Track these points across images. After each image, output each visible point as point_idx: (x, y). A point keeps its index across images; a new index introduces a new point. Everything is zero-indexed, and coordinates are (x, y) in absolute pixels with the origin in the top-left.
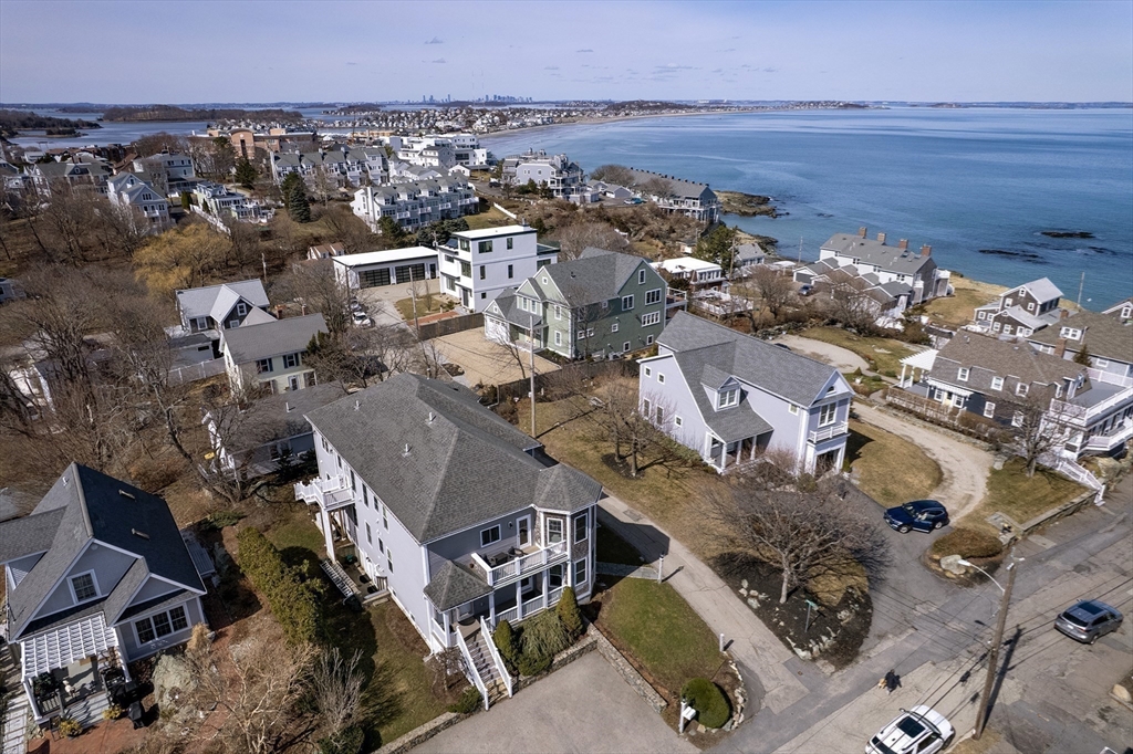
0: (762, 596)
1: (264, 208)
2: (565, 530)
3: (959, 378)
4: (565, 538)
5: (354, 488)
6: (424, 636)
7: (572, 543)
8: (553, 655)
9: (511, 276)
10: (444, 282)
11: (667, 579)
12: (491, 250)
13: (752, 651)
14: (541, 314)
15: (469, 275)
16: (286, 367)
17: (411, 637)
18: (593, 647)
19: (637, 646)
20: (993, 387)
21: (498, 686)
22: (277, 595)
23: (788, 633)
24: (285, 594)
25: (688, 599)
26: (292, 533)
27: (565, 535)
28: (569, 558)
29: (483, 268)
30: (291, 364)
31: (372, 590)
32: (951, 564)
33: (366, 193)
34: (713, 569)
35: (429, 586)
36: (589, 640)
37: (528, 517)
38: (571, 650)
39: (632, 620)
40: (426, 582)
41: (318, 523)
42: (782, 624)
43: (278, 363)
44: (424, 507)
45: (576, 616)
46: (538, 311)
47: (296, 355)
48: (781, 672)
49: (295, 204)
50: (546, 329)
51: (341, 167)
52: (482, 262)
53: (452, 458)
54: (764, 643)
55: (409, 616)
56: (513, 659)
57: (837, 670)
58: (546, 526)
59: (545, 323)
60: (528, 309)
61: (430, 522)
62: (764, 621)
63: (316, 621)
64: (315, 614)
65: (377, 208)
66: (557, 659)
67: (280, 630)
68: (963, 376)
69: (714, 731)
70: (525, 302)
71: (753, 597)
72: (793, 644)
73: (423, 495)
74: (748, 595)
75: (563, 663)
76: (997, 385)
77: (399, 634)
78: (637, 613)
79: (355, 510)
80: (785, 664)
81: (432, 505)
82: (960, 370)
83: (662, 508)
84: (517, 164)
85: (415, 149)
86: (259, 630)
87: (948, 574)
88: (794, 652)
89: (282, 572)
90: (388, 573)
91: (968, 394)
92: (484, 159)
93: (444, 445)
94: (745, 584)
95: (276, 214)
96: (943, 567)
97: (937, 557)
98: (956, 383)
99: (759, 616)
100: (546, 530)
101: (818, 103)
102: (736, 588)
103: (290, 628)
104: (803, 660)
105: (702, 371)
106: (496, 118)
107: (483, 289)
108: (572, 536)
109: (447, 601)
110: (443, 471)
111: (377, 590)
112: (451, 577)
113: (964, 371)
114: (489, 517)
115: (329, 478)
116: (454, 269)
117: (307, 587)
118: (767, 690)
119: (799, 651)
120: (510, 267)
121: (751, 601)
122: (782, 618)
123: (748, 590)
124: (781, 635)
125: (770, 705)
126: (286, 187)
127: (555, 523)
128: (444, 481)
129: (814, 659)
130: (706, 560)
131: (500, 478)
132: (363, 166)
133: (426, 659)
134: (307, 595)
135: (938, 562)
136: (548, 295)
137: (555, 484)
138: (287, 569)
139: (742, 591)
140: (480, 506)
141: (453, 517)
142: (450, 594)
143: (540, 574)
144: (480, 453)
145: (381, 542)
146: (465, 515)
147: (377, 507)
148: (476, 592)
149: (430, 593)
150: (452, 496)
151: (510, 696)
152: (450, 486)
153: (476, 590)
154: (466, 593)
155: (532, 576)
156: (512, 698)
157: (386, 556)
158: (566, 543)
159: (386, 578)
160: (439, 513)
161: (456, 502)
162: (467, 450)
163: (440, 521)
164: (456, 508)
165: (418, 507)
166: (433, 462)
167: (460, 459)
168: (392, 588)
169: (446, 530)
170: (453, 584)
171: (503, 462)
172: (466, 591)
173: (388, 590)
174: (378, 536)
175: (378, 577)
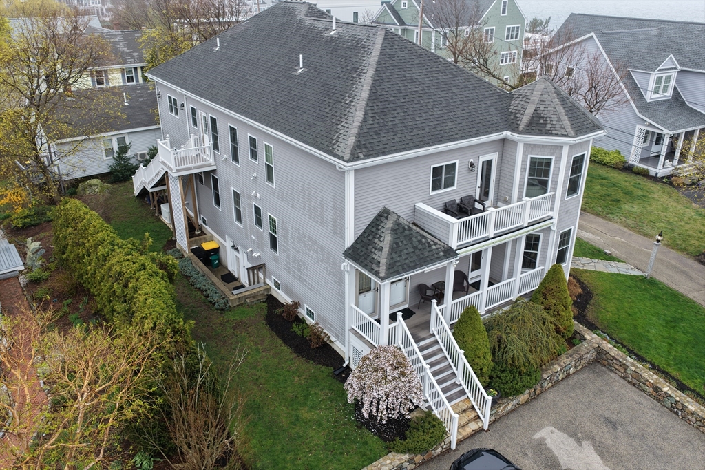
2: (557, 175)
4: (554, 189)
5: (216, 146)
7: (563, 198)
16: (124, 82)
25: (697, 300)
27: (555, 183)
28: (555, 222)
35: (352, 248)
36: (585, 347)
40: (348, 241)
41: (165, 218)
47: (135, 69)
53: (381, 60)
55: (303, 315)
58: (523, 169)
61: (359, 135)
66: (547, 373)
75: (555, 379)
79: (215, 180)
81: (358, 116)
93: (363, 47)
100: (523, 176)
108: (564, 186)
109: (391, 266)
110: (368, 76)
114: (448, 140)
120: (356, 15)
127: (541, 162)
128: (373, 86)
130: (693, 257)
131: (454, 93)
136: (407, 20)
137: (542, 102)
140: (431, 124)
141: (395, 133)
142: (394, 255)
143: (515, 242)
144: (420, 59)
145: (257, 210)
146: (412, 134)
147: (254, 155)
148: (433, 255)
149: (357, 256)
150: (388, 106)
151: (486, 428)
152: (383, 93)
153: (431, 253)
154: (418, 256)
155: (505, 243)
156: (488, 430)
157: (266, 230)
158: (554, 196)
159: (264, 265)
160: (372, 126)
161: (396, 115)
162: (400, 52)
163: (375, 137)
164: (397, 122)
165: (334, 121)
166: (348, 68)
167: (391, 62)
168: (273, 277)
169: (386, 150)
170: (397, 241)
171: (455, 76)
172: (417, 252)
173: (265, 283)
174: (254, 203)
175: (248, 269)
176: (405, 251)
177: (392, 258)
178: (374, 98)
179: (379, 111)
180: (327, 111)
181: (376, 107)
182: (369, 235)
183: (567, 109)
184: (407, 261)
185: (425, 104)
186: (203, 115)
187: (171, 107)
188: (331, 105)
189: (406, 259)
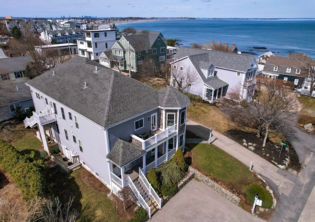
0: (254, 145)
1: (4, 39)
2: (176, 119)
3: (274, 70)
4: (176, 123)
5: (56, 113)
6: (105, 183)
7: (179, 126)
8: (177, 183)
9: (107, 47)
10: (80, 52)
11: (211, 143)
12: (99, 37)
13: (262, 169)
14: (123, 56)
15: (91, 47)
16: (16, 78)
17: (97, 185)
18: (193, 176)
19: (214, 173)
20: (287, 72)
21: (153, 204)
22: (15, 172)
23: (272, 159)
24: (21, 170)
25: (224, 150)
26: (24, 142)
27: (176, 121)
28: (177, 133)
29: (96, 44)
30: (19, 76)
31: (70, 164)
32: (309, 127)
33: (45, 33)
34: (228, 137)
35: (109, 154)
36: (190, 174)
37: (156, 114)
38: (185, 180)
39: (206, 161)
40: (107, 152)
41: (38, 137)
42: (268, 155)
43: (12, 76)
44: (103, 109)
45: (184, 162)
46: (121, 54)
47: (21, 72)
48: (278, 176)
49: (17, 37)
50: (125, 62)
51: (35, 27)
52: (96, 41)
53: (114, 85)
54: (264, 164)
55: (95, 174)
56: (159, 188)
57: (298, 173)
58: (166, 118)
59: (125, 59)
60: (118, 54)
61: (108, 116)
62: (259, 155)
63: (41, 183)
64: (40, 179)
65: (50, 38)
66: (179, 185)
67: (19, 191)
68: (276, 69)
69: (267, 210)
70: (116, 52)
71: (250, 146)
72: (276, 163)
73: (100, 104)
74: (248, 145)
75: (182, 186)
76: (289, 71)
77: (91, 184)
78: (206, 158)
79: (57, 125)
80: (277, 172)
81: (107, 108)
82: (275, 67)
83: (195, 116)
84: (98, 26)
85: (61, 24)
86: (6, 193)
87: (308, 131)
88: (277, 166)
89: (18, 159)
90: (79, 153)
91: (277, 75)
92: (86, 28)
93: (107, 79)
94: (244, 141)
95: (10, 41)
96: (306, 128)
97: (301, 125)
98: (273, 72)
99: (256, 153)
100: (166, 120)
101: (182, 18)
102: (241, 143)
103: (25, 189)
104: (283, 169)
105: (199, 63)
106: (86, 21)
107: (97, 52)
108: (179, 122)
109: (123, 161)
110: (110, 91)
111: (73, 164)
112: (123, 147)
113: (276, 67)
114: (139, 113)
115: (41, 113)
116: (84, 46)
117: (34, 165)
118: (278, 185)
119: (280, 166)
120: (106, 44)
121: (250, 147)
122: (267, 153)
123: (247, 143)
124: (269, 160)
125: (283, 192)
126: (13, 32)
127: (171, 115)
128: (112, 95)
129: (287, 169)
130: (223, 134)
131: (140, 94)
132: (43, 27)
133: (109, 195)
134: (35, 168)
135: (303, 127)
136: (125, 48)
137: (169, 95)
138: (21, 157)
139: (244, 144)
140: (133, 107)
141: (121, 113)
142: (124, 156)
143: (165, 143)
144: (128, 82)
145: (74, 137)
146: (127, 112)
147: (71, 118)
148: (137, 154)
149: (111, 158)
150: (118, 103)
151: (160, 208)
152: (116, 98)
153: (137, 153)
154: (132, 155)
155: (162, 144)
156: (161, 209)
157: (78, 144)
158: (176, 126)
159: (78, 156)
160: (113, 112)
161: (121, 106)
162: (120, 81)
163: (114, 116)
164: (121, 109)
165: (99, 110)
166: (103, 88)
167: (118, 85)
168: (82, 161)
169: (118, 120)
170: (125, 151)
171: (140, 87)
172: (132, 154)
173: (79, 162)
174: (72, 135)
175: (73, 157)
176: (128, 154)
177: (123, 158)
178: (112, 100)
179: (114, 105)
180: (96, 105)
181: (113, 104)
182: (115, 149)
183: (178, 97)
184: (128, 158)
185: (130, 100)
186: (50, 101)
187: (37, 96)
188: (97, 103)
189: (128, 157)
